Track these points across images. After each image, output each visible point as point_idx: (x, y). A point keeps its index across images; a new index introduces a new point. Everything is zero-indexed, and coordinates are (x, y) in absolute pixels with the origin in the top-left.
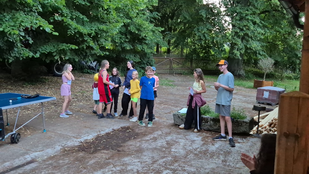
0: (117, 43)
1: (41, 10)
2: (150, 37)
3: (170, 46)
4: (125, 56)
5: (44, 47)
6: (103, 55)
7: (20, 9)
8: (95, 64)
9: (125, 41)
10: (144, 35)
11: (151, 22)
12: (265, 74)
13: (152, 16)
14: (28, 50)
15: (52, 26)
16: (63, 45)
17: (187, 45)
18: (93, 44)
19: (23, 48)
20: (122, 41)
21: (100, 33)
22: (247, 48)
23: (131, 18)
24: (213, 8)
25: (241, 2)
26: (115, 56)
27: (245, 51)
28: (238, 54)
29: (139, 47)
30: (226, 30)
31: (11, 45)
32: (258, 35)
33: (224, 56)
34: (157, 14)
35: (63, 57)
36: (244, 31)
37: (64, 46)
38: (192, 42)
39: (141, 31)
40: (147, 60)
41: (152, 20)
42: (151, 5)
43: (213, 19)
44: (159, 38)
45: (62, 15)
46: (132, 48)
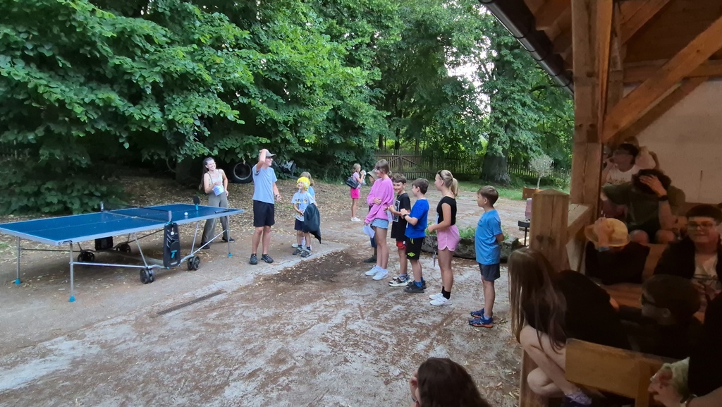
0: (323, 134)
1: (222, 90)
2: (370, 124)
3: (399, 138)
5: (223, 141)
6: (303, 151)
7: (192, 88)
8: (290, 164)
9: (334, 132)
10: (361, 123)
11: (371, 103)
12: (540, 179)
13: (373, 94)
14: (202, 146)
15: (237, 112)
16: (249, 138)
17: (424, 136)
18: (290, 135)
19: (197, 142)
20: (330, 131)
21: (300, 120)
22: (512, 141)
23: (342, 98)
24: (463, 82)
25: (504, 74)
26: (319, 153)
27: (511, 145)
28: (500, 151)
29: (354, 141)
30: (482, 114)
31: (181, 139)
32: (529, 122)
33: (480, 152)
34: (380, 92)
35: (249, 154)
36: (508, 116)
37: (251, 140)
38: (432, 132)
39: (358, 117)
40: (365, 159)
41: (373, 100)
42: (371, 80)
43: (462, 98)
44: (384, 127)
45: (248, 95)
46: (343, 141)
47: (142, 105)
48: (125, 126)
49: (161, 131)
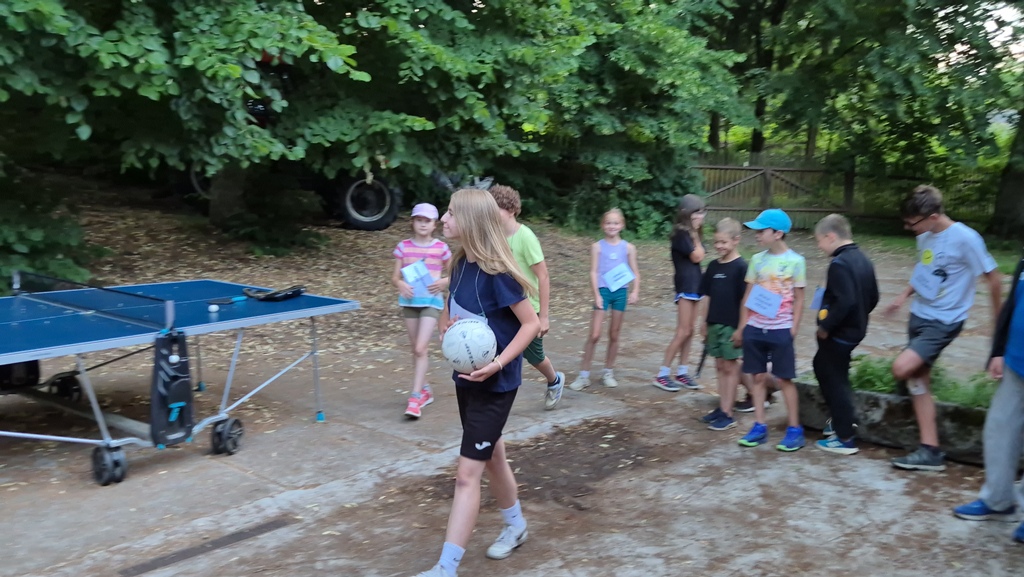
0: (568, 110)
2: (689, 86)
3: (763, 122)
4: (594, 160)
5: (318, 122)
6: (516, 154)
9: (597, 106)
10: (668, 81)
11: (695, 31)
14: (266, 134)
15: (351, 50)
16: (381, 119)
17: (832, 118)
18: (486, 112)
19: (253, 126)
20: (586, 104)
21: (510, 72)
23: (618, 18)
26: (556, 157)
29: (646, 129)
31: (214, 118)
35: (381, 158)
37: (386, 121)
38: (853, 107)
39: (658, 66)
40: (674, 174)
41: (701, 23)
44: (726, 93)
45: (382, 10)
46: (620, 128)
47: (120, 31)
48: (81, 83)
49: (165, 98)
